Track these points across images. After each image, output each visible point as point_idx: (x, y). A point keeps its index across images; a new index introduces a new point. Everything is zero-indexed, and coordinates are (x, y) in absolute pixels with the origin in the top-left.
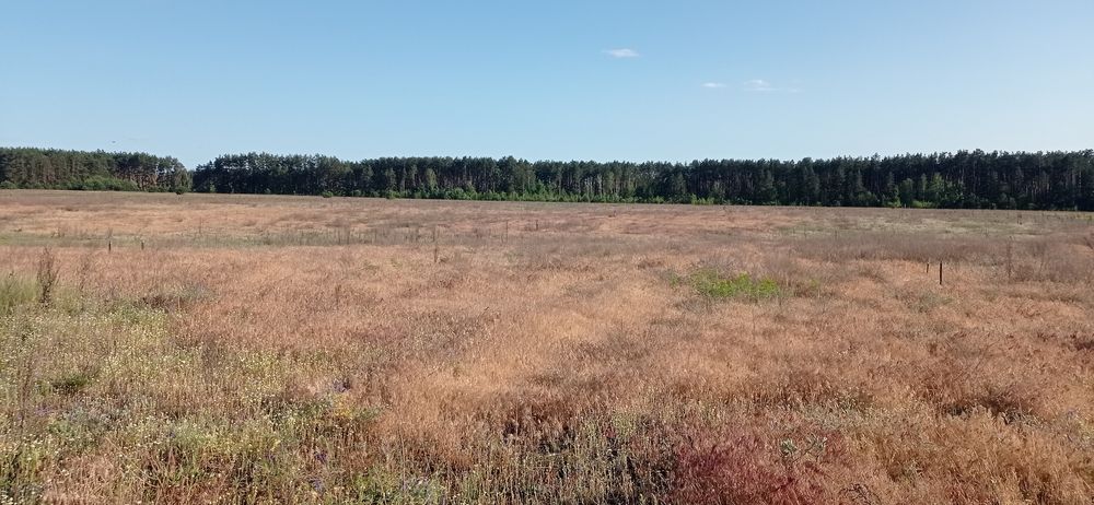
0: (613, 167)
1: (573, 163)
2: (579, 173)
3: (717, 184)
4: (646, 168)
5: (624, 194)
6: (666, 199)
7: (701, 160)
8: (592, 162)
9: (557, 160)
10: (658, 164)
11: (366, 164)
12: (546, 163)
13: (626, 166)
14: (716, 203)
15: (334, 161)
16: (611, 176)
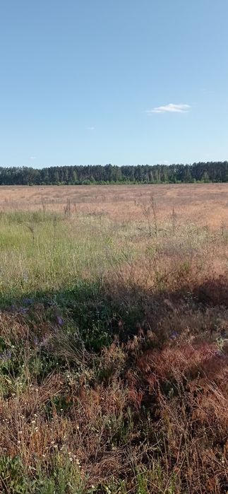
0: (157, 167)
1: (139, 166)
2: (142, 171)
3: (206, 174)
4: (172, 167)
5: (163, 180)
6: (182, 181)
7: (197, 162)
8: (147, 166)
9: (131, 165)
10: (178, 165)
11: (45, 170)
12: (126, 167)
13: (163, 167)
14: (205, 182)
15: (31, 169)
16: (157, 172)
